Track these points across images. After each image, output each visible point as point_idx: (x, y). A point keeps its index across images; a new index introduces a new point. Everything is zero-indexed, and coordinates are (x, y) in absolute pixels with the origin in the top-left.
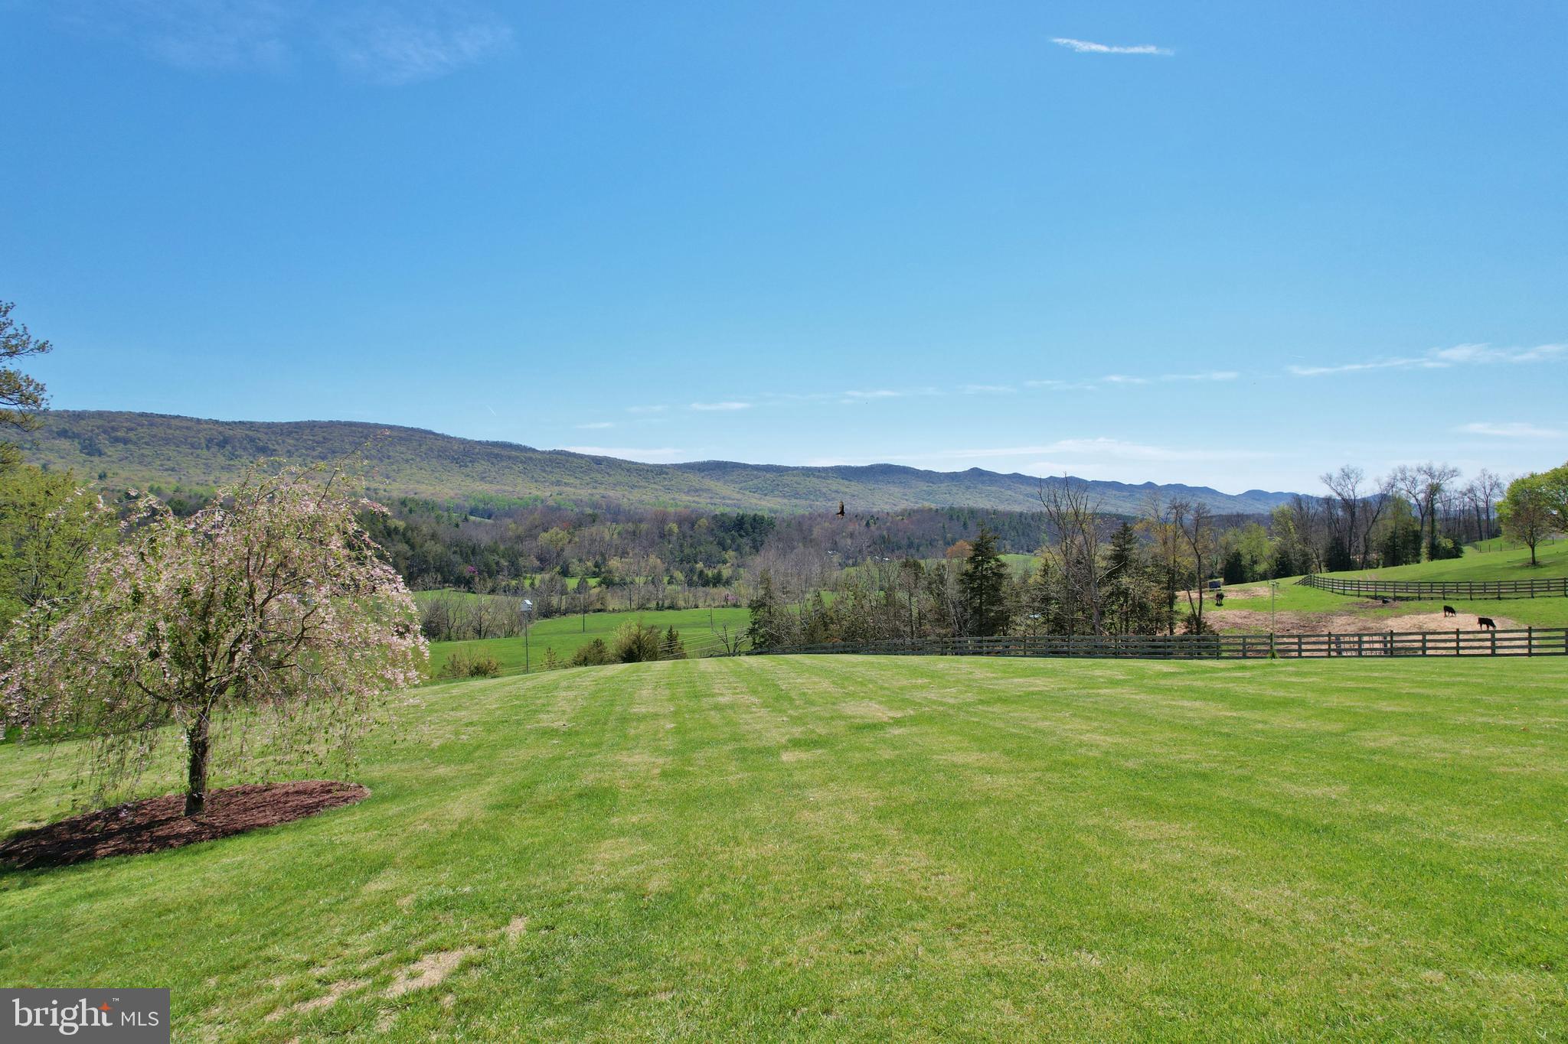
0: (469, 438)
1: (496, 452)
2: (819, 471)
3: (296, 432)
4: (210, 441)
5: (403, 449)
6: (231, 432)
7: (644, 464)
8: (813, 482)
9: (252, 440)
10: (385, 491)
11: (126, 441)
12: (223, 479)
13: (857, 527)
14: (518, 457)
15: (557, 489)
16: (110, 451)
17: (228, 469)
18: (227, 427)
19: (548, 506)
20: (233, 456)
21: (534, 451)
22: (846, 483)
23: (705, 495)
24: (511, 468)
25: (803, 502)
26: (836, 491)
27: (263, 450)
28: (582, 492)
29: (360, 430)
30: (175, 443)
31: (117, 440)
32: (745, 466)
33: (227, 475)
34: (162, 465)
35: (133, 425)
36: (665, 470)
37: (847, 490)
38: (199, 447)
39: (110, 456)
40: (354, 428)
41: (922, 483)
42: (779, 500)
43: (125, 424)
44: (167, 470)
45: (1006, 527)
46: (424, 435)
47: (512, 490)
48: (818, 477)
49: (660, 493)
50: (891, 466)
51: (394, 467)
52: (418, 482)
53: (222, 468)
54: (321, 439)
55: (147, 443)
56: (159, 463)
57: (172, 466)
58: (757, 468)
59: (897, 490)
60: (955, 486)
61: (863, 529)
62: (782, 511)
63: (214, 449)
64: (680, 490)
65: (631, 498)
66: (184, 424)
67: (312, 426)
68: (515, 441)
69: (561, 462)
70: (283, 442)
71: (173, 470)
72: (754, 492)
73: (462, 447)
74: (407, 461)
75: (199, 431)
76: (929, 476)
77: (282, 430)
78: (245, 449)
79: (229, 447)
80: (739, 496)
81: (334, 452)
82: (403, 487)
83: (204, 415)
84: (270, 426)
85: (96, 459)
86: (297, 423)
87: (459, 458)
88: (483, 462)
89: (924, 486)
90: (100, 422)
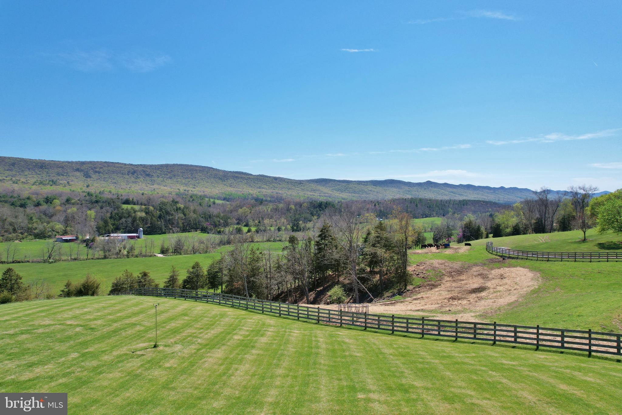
0: (226, 170)
1: (236, 175)
2: (364, 182)
3: (161, 168)
4: (129, 172)
5: (201, 174)
6: (137, 169)
7: (294, 180)
8: (362, 187)
9: (144, 171)
10: (192, 191)
11: (99, 172)
12: (133, 186)
13: (371, 206)
14: (244, 177)
15: (259, 190)
16: (93, 176)
17: (135, 182)
18: (136, 167)
19: (253, 197)
20: (137, 178)
21: (251, 175)
22: (375, 187)
23: (318, 192)
24: (242, 182)
25: (357, 195)
26: (371, 191)
27: (148, 175)
28: (269, 191)
29: (185, 167)
30: (116, 173)
31: (96, 172)
32: (334, 181)
33: (135, 185)
34: (111, 181)
35: (102, 166)
36: (302, 182)
37: (375, 190)
38: (125, 174)
39: (93, 178)
40: (182, 167)
41: (407, 187)
42: (347, 194)
43: (99, 166)
44: (113, 183)
45: (434, 206)
46: (209, 169)
47: (241, 190)
48: (363, 185)
49: (300, 192)
50: (393, 180)
51: (197, 181)
52: (206, 187)
53: (133, 182)
54: (170, 171)
55: (106, 173)
56: (110, 180)
57: (115, 181)
58: (339, 181)
59: (396, 190)
60: (420, 188)
61: (373, 207)
62: (347, 199)
63: (131, 175)
64: (308, 190)
65: (288, 193)
66: (120, 166)
67: (167, 166)
68: (244, 171)
69: (262, 179)
70: (156, 172)
71: (115, 183)
72: (338, 191)
73: (223, 173)
74: (202, 179)
75: (125, 168)
76: (409, 184)
77: (155, 168)
78: (142, 175)
79: (136, 174)
80: (331, 193)
81: (175, 176)
82: (200, 189)
83: (127, 162)
84: (151, 166)
85: (89, 179)
86: (161, 165)
87: (222, 178)
88: (231, 180)
89: (407, 188)
90: (90, 165)
